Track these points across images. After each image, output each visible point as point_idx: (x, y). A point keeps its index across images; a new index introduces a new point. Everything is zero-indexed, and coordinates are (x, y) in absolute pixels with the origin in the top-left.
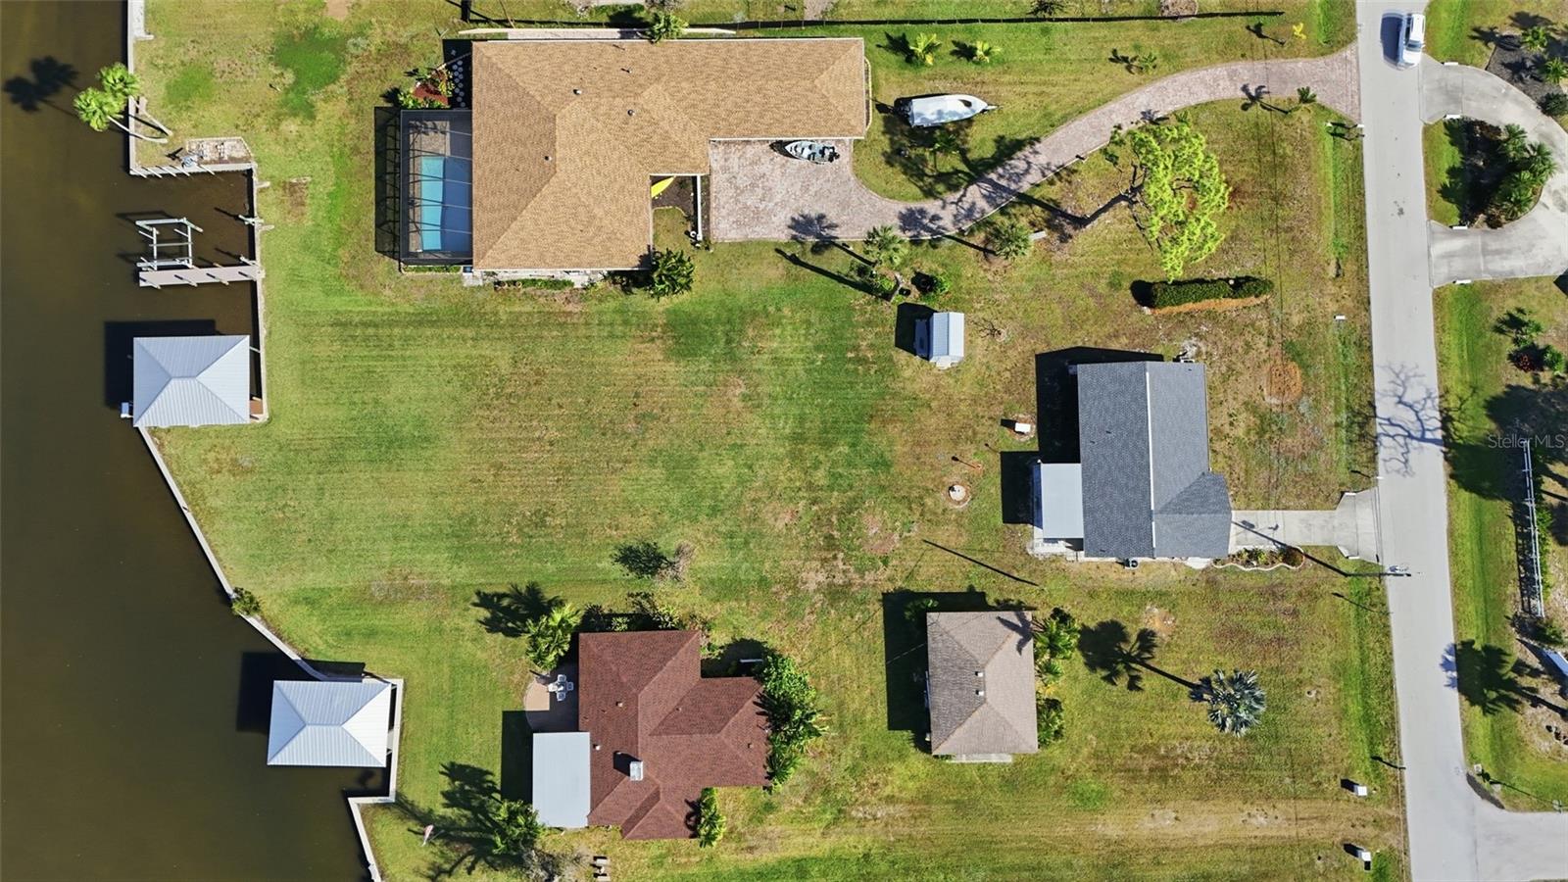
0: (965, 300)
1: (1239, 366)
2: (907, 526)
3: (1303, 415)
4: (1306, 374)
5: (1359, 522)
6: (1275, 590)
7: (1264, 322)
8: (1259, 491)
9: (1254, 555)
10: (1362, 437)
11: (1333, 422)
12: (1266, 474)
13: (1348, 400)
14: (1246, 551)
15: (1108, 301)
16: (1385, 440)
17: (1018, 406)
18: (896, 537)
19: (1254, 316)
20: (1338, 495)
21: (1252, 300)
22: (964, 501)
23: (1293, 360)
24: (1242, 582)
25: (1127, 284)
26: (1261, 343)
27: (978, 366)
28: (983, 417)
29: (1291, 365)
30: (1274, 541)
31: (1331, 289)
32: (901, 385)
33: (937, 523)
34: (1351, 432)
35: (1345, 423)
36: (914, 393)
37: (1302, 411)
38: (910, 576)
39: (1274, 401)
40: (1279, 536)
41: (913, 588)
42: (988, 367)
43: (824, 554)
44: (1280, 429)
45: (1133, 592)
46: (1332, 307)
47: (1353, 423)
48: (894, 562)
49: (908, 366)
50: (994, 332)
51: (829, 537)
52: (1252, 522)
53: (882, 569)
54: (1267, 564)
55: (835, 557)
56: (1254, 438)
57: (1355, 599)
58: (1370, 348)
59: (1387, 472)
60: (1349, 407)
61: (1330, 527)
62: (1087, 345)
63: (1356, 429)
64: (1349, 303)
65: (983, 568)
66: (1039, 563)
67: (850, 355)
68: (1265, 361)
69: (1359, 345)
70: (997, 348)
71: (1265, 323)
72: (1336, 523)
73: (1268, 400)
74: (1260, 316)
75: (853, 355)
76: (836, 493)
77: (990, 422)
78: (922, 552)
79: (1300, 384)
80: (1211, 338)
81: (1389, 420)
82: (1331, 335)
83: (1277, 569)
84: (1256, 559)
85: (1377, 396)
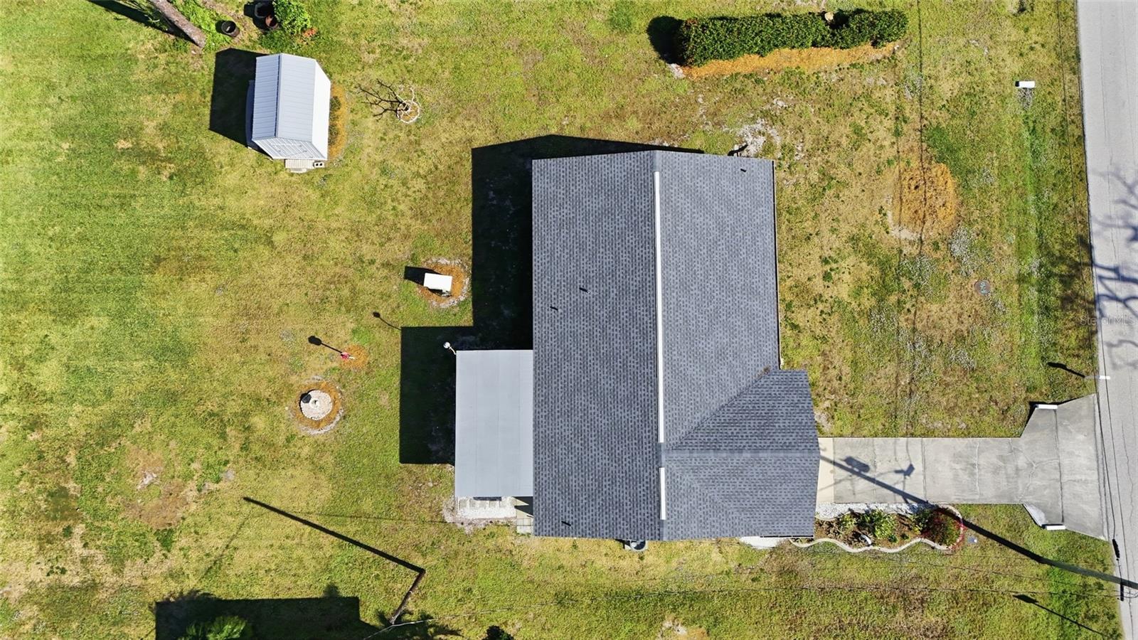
0: (343, 46)
1: (842, 172)
2: (214, 470)
3: (959, 260)
4: (964, 186)
5: (1066, 461)
6: (908, 588)
7: (889, 92)
8: (877, 400)
9: (866, 523)
10: (1067, 301)
11: (1015, 272)
12: (891, 369)
13: (1040, 234)
14: (854, 514)
15: (608, 52)
16: (1111, 308)
17: (437, 243)
18: (190, 492)
19: (870, 80)
20: (1024, 409)
21: (866, 52)
22: (329, 419)
23: (941, 159)
24: (846, 575)
25: (642, 23)
26: (882, 129)
27: (366, 170)
28: (372, 262)
29: (938, 170)
30: (906, 497)
31: (1011, 32)
32: (218, 201)
33: (275, 465)
34: (1048, 292)
35: (1035, 276)
36: (243, 217)
37: (958, 253)
38: (214, 568)
39: (906, 234)
40: (915, 486)
41: (219, 592)
42: (384, 172)
43: (48, 526)
44: (917, 286)
45: (640, 594)
46: (1013, 66)
47: (1050, 275)
48: (183, 542)
49: (232, 165)
50: (396, 106)
51: (59, 494)
52: (864, 459)
53: (158, 555)
54: (892, 539)
55: (68, 532)
56: (868, 302)
57: (1056, 605)
58: (1081, 139)
59: (1115, 366)
60: (1043, 247)
61: (1011, 470)
62: (567, 133)
63: (1057, 288)
64: (1044, 59)
65: (357, 550)
66: (465, 539)
67: (122, 144)
68: (889, 162)
69: (1060, 133)
70: (402, 135)
71: (889, 94)
72: (1021, 462)
73: (894, 232)
74: (881, 82)
75: (127, 145)
76: (77, 408)
77: (385, 272)
78: (240, 519)
79: (952, 203)
80: (792, 121)
81: (1116, 270)
82: (1010, 118)
83: (912, 549)
84: (872, 531)
85: (1095, 227)
